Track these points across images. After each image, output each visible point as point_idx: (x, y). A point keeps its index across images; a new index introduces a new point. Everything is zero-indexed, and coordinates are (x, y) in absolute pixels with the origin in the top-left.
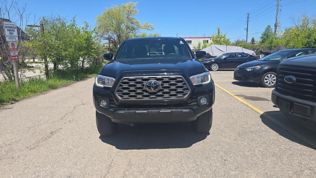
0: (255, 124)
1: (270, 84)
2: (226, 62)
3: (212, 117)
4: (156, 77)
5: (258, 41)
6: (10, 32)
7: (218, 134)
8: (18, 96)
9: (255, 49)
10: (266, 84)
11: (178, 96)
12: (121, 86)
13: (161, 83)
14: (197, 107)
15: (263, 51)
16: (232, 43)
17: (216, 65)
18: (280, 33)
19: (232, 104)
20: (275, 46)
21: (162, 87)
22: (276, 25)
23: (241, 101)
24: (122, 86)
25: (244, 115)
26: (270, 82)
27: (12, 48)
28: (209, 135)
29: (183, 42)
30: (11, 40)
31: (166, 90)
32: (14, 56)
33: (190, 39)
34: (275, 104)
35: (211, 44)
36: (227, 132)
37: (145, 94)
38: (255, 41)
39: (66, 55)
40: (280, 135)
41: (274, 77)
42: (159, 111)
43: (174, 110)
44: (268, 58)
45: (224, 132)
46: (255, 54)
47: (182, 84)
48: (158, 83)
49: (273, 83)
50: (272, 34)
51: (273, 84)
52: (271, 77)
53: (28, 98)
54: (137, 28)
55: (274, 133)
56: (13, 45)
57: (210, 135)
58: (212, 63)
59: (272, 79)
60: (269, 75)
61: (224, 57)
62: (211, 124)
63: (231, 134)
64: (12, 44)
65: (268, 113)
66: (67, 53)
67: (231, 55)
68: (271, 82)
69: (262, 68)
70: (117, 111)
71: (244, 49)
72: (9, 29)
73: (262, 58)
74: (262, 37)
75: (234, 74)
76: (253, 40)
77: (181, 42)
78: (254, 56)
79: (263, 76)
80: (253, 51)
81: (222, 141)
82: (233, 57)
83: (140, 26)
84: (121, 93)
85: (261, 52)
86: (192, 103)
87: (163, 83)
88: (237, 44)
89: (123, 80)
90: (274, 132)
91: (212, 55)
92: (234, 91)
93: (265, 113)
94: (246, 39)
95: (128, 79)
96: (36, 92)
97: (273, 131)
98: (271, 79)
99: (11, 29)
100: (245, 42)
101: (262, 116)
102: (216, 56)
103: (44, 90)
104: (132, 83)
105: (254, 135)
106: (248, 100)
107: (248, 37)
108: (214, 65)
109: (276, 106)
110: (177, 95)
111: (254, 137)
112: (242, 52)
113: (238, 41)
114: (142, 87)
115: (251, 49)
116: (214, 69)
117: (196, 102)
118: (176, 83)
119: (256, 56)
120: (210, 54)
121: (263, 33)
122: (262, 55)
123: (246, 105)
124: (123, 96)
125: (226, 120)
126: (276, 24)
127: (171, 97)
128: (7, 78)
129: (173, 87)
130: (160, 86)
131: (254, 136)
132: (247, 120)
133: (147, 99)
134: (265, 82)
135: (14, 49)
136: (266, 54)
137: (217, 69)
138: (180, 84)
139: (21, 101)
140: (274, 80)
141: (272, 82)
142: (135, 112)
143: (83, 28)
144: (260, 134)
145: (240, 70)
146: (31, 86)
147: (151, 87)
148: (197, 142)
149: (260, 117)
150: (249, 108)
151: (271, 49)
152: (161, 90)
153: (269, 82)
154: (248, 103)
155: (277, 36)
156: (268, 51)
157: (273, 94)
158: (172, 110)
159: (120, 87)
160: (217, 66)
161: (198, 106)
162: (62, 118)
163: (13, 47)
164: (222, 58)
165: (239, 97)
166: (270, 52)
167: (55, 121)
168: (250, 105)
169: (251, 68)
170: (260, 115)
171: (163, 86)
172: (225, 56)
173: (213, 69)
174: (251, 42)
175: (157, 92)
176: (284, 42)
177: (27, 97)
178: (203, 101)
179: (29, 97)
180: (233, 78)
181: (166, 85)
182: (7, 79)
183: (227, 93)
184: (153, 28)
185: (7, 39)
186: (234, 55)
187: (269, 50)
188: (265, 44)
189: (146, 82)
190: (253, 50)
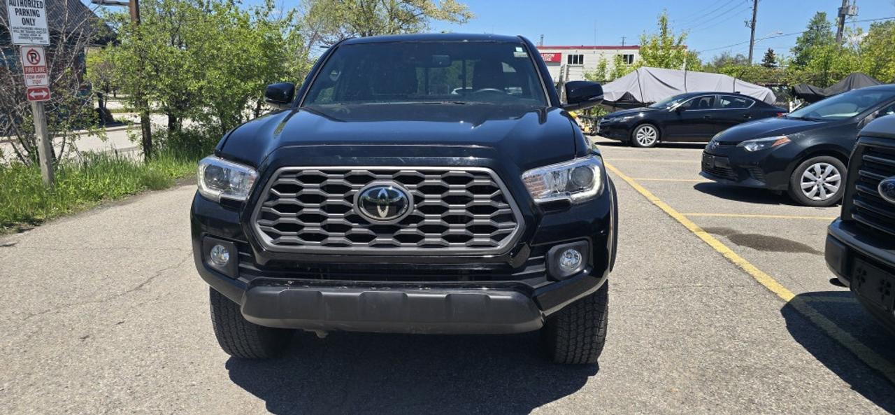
0: (763, 341)
1: (818, 194)
2: (681, 122)
3: (607, 315)
4: (399, 171)
5: (786, 60)
6: (25, 17)
7: (628, 372)
8: (42, 208)
9: (774, 84)
10: (807, 194)
11: (476, 240)
12: (273, 197)
13: (414, 191)
14: (548, 283)
15: (800, 90)
16: (704, 63)
17: (651, 129)
18: (856, 37)
19: (689, 259)
20: (837, 75)
21: (419, 209)
22: (843, 13)
23: (719, 250)
24: (276, 197)
25: (727, 302)
26: (819, 189)
27: (30, 65)
28: (595, 377)
29: (525, 49)
30: (28, 41)
31: (433, 219)
32: (36, 90)
33: (579, 52)
34: (838, 273)
35: (639, 65)
36: (659, 364)
37: (357, 229)
38: (775, 61)
39: (201, 88)
40: (853, 388)
41: (832, 173)
42: (405, 295)
43: (459, 292)
44: (814, 112)
45: (647, 363)
46: (774, 98)
47: (492, 199)
48: (403, 192)
49: (828, 192)
50: (831, 39)
51: (828, 196)
52: (822, 173)
53: (73, 215)
54: (422, 16)
55: (830, 379)
56: (34, 55)
57: (599, 374)
58: (639, 123)
59: (828, 179)
60: (817, 166)
61: (676, 105)
62: (604, 339)
63: (675, 374)
64: (29, 53)
65: (809, 299)
66: (202, 83)
67: (699, 100)
68: (823, 190)
69: (794, 141)
70: (258, 288)
71: (741, 82)
72: (22, 8)
73: (795, 111)
74: (798, 49)
75: (704, 158)
76: (770, 57)
77: (519, 49)
78: (770, 104)
79: (796, 167)
80: (768, 90)
81: (640, 402)
82: (704, 104)
83: (429, 9)
84: (271, 223)
85: (794, 94)
86: (528, 267)
87: (420, 194)
88: (720, 66)
89: (278, 178)
90: (833, 375)
91: (639, 99)
92: (698, 215)
93: (798, 298)
94: (748, 52)
95: (299, 175)
96: (101, 198)
97: (828, 370)
98: (824, 180)
99: (28, 8)
100: (747, 61)
101: (789, 311)
102: (653, 103)
103: (127, 193)
104: (312, 189)
105: (757, 385)
106: (742, 247)
107: (754, 47)
108: (644, 130)
109: (842, 280)
110: (472, 238)
111: (757, 393)
112: (732, 92)
113: (723, 59)
114: (347, 203)
115: (763, 84)
116: (644, 143)
117: (542, 263)
118: (469, 194)
119: (778, 103)
120: (633, 97)
121: (801, 35)
122: (796, 100)
123: (737, 267)
124: (280, 235)
125: (661, 316)
126: (842, 8)
127: (451, 244)
128: (26, 153)
129: (458, 210)
130: (408, 204)
131: (755, 386)
132: (734, 323)
133: (363, 247)
134: (802, 187)
135: (35, 69)
136: (811, 98)
137: (653, 141)
138: (482, 200)
139: (48, 225)
140: (834, 183)
141: (825, 188)
142: (319, 293)
143: (257, 13)
144: (780, 382)
145: (724, 147)
146: (88, 180)
147: (375, 205)
148: (548, 402)
149: (780, 313)
150: (743, 276)
151: (824, 84)
152: (412, 219)
153: (815, 188)
154: (741, 259)
155: (846, 46)
156: (817, 90)
157: (831, 238)
158: (452, 292)
159: (271, 203)
160: (654, 132)
161: (549, 280)
162: (142, 285)
163: (35, 61)
164: (668, 108)
165: (714, 235)
166: (821, 94)
167: (115, 296)
168: (748, 267)
169: (758, 143)
170: (782, 304)
171: (421, 204)
172: (680, 102)
173: (641, 141)
174: (764, 63)
175: (398, 225)
176: (868, 63)
177: (70, 211)
178: (571, 262)
179: (77, 212)
180: (700, 170)
181: (433, 200)
182: (25, 156)
183: (674, 219)
184: (469, 17)
185: (16, 39)
186: (708, 100)
187: (817, 88)
188: (808, 69)
189: (359, 188)
190: (766, 86)
